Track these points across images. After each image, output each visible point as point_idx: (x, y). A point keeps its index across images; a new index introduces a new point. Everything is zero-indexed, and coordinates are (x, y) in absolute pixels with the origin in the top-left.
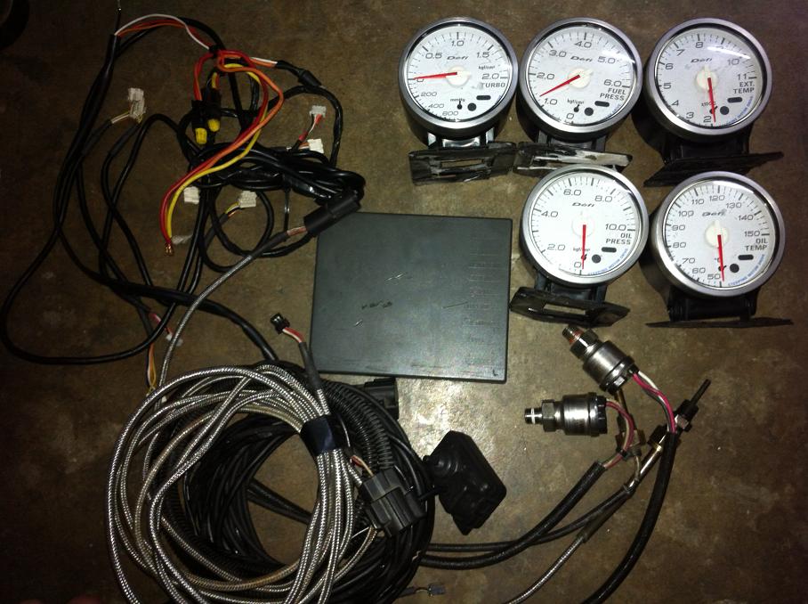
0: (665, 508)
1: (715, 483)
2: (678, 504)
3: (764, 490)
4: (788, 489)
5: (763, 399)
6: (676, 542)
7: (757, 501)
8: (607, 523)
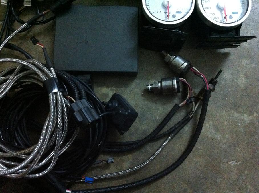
0: (205, 124)
1: (225, 113)
2: (211, 122)
3: (245, 115)
4: (255, 114)
5: (243, 79)
6: (210, 138)
7: (243, 120)
8: (181, 131)
